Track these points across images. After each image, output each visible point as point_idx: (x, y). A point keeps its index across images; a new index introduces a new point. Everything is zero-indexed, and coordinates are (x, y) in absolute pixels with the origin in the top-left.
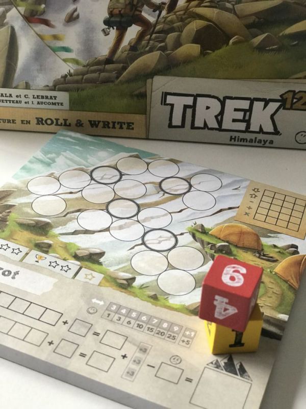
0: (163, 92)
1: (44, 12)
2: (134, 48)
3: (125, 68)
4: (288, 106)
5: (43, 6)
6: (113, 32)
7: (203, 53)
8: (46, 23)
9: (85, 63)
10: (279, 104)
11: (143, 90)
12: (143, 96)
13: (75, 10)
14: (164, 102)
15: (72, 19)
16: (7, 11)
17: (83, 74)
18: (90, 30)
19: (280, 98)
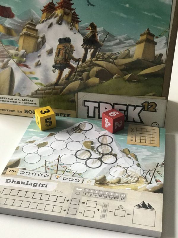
0: (83, 100)
1: (25, 62)
2: (68, 78)
3: (64, 88)
4: (146, 109)
5: (25, 59)
6: (57, 71)
7: (101, 82)
8: (26, 66)
9: (45, 85)
10: (141, 108)
11: (73, 99)
12: (74, 101)
13: (39, 61)
14: (84, 105)
15: (38, 65)
16: (9, 60)
17: (45, 90)
18: (46, 70)
19: (141, 105)
